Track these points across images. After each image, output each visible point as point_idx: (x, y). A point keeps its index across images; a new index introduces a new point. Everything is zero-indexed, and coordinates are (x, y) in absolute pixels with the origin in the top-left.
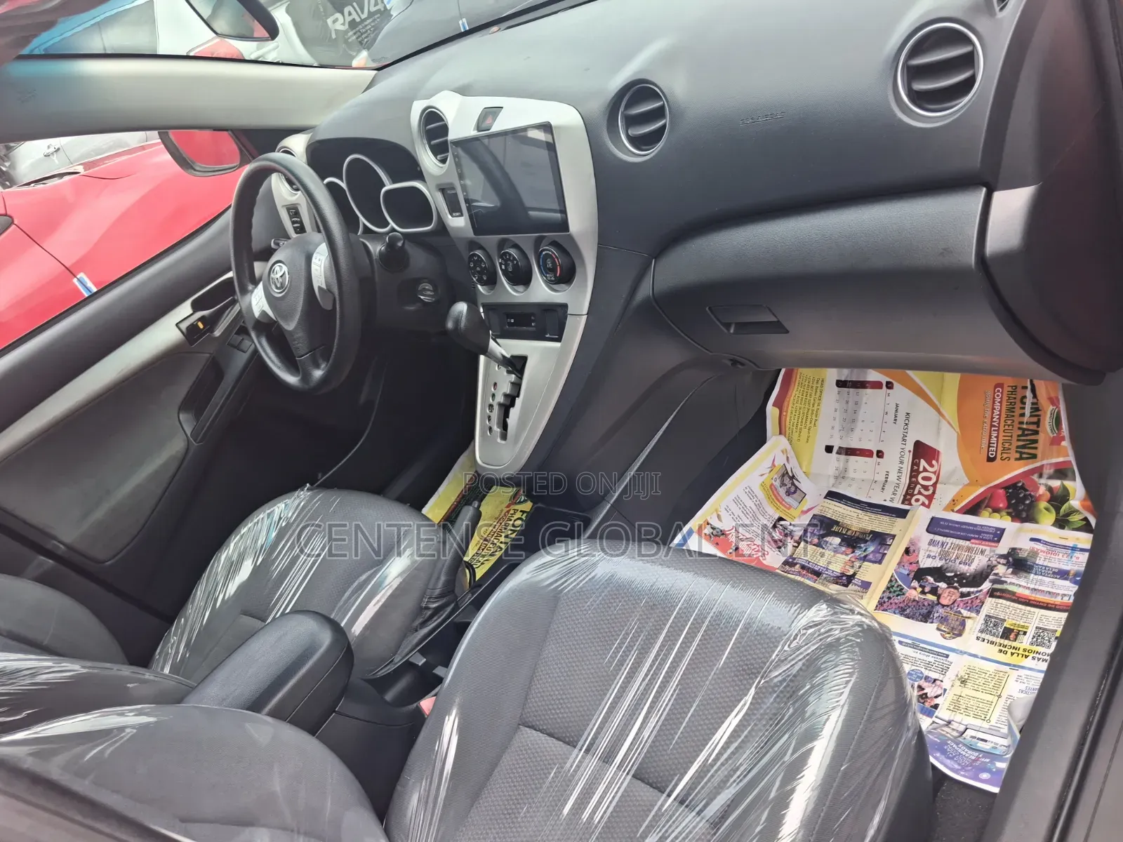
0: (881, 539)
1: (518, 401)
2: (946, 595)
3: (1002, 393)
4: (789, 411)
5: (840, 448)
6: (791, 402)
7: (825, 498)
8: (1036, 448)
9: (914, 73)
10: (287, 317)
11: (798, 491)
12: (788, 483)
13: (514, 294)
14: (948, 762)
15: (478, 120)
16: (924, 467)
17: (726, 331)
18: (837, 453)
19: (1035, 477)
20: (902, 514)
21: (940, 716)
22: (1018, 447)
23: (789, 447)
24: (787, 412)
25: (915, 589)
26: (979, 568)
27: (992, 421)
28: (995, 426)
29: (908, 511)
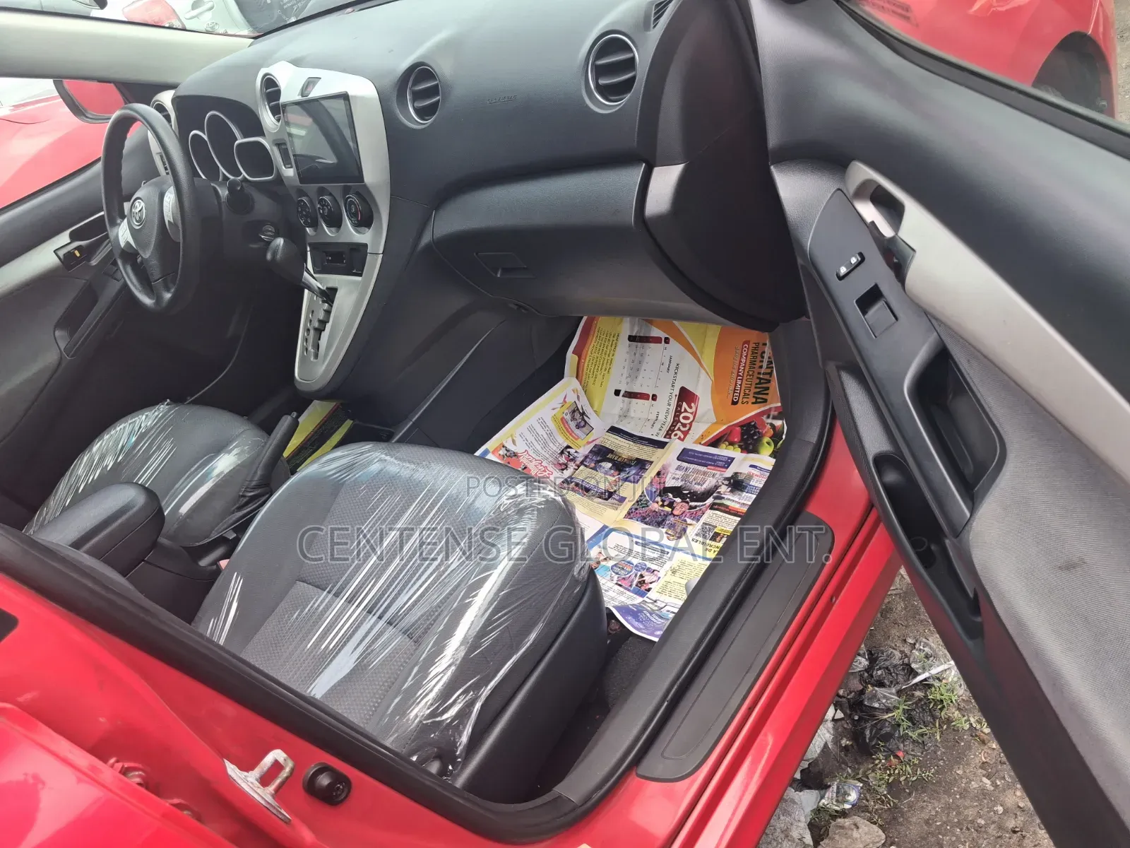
0: (642, 464)
1: (328, 326)
2: (678, 508)
3: (748, 349)
4: (588, 359)
5: (626, 392)
6: (589, 352)
7: (607, 432)
8: (767, 394)
9: (600, 71)
10: (144, 246)
11: (587, 426)
12: (579, 418)
13: (329, 234)
14: (636, 624)
15: (303, 87)
16: (685, 409)
17: (494, 275)
18: (623, 396)
19: (764, 418)
20: (661, 445)
21: (650, 597)
22: (755, 393)
23: (579, 387)
24: (585, 359)
25: (657, 503)
26: (709, 487)
27: (739, 372)
28: (740, 376)
29: (667, 443)
